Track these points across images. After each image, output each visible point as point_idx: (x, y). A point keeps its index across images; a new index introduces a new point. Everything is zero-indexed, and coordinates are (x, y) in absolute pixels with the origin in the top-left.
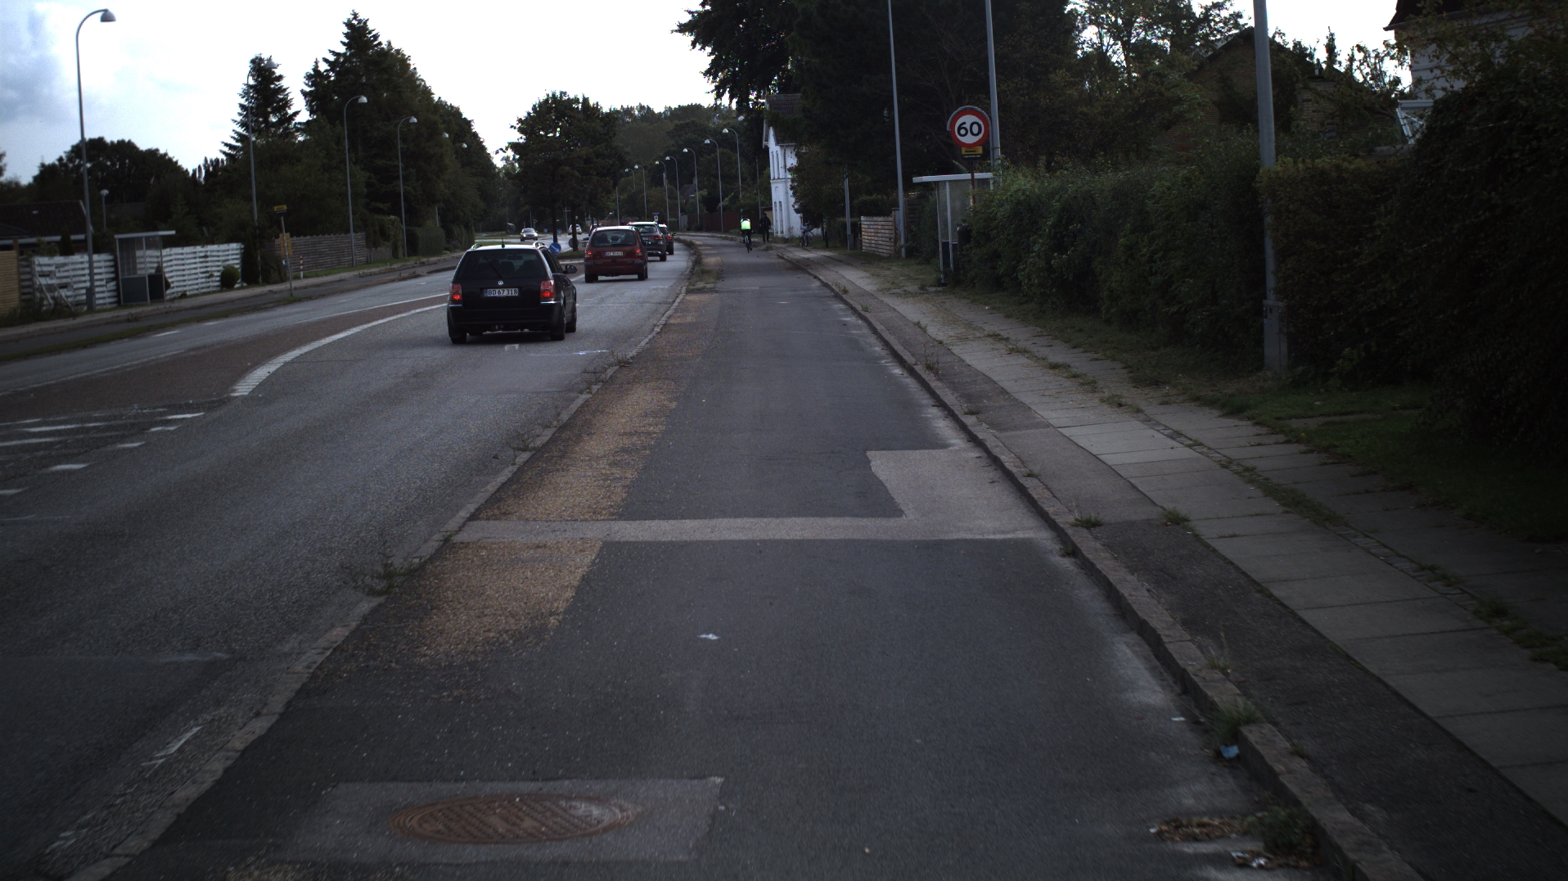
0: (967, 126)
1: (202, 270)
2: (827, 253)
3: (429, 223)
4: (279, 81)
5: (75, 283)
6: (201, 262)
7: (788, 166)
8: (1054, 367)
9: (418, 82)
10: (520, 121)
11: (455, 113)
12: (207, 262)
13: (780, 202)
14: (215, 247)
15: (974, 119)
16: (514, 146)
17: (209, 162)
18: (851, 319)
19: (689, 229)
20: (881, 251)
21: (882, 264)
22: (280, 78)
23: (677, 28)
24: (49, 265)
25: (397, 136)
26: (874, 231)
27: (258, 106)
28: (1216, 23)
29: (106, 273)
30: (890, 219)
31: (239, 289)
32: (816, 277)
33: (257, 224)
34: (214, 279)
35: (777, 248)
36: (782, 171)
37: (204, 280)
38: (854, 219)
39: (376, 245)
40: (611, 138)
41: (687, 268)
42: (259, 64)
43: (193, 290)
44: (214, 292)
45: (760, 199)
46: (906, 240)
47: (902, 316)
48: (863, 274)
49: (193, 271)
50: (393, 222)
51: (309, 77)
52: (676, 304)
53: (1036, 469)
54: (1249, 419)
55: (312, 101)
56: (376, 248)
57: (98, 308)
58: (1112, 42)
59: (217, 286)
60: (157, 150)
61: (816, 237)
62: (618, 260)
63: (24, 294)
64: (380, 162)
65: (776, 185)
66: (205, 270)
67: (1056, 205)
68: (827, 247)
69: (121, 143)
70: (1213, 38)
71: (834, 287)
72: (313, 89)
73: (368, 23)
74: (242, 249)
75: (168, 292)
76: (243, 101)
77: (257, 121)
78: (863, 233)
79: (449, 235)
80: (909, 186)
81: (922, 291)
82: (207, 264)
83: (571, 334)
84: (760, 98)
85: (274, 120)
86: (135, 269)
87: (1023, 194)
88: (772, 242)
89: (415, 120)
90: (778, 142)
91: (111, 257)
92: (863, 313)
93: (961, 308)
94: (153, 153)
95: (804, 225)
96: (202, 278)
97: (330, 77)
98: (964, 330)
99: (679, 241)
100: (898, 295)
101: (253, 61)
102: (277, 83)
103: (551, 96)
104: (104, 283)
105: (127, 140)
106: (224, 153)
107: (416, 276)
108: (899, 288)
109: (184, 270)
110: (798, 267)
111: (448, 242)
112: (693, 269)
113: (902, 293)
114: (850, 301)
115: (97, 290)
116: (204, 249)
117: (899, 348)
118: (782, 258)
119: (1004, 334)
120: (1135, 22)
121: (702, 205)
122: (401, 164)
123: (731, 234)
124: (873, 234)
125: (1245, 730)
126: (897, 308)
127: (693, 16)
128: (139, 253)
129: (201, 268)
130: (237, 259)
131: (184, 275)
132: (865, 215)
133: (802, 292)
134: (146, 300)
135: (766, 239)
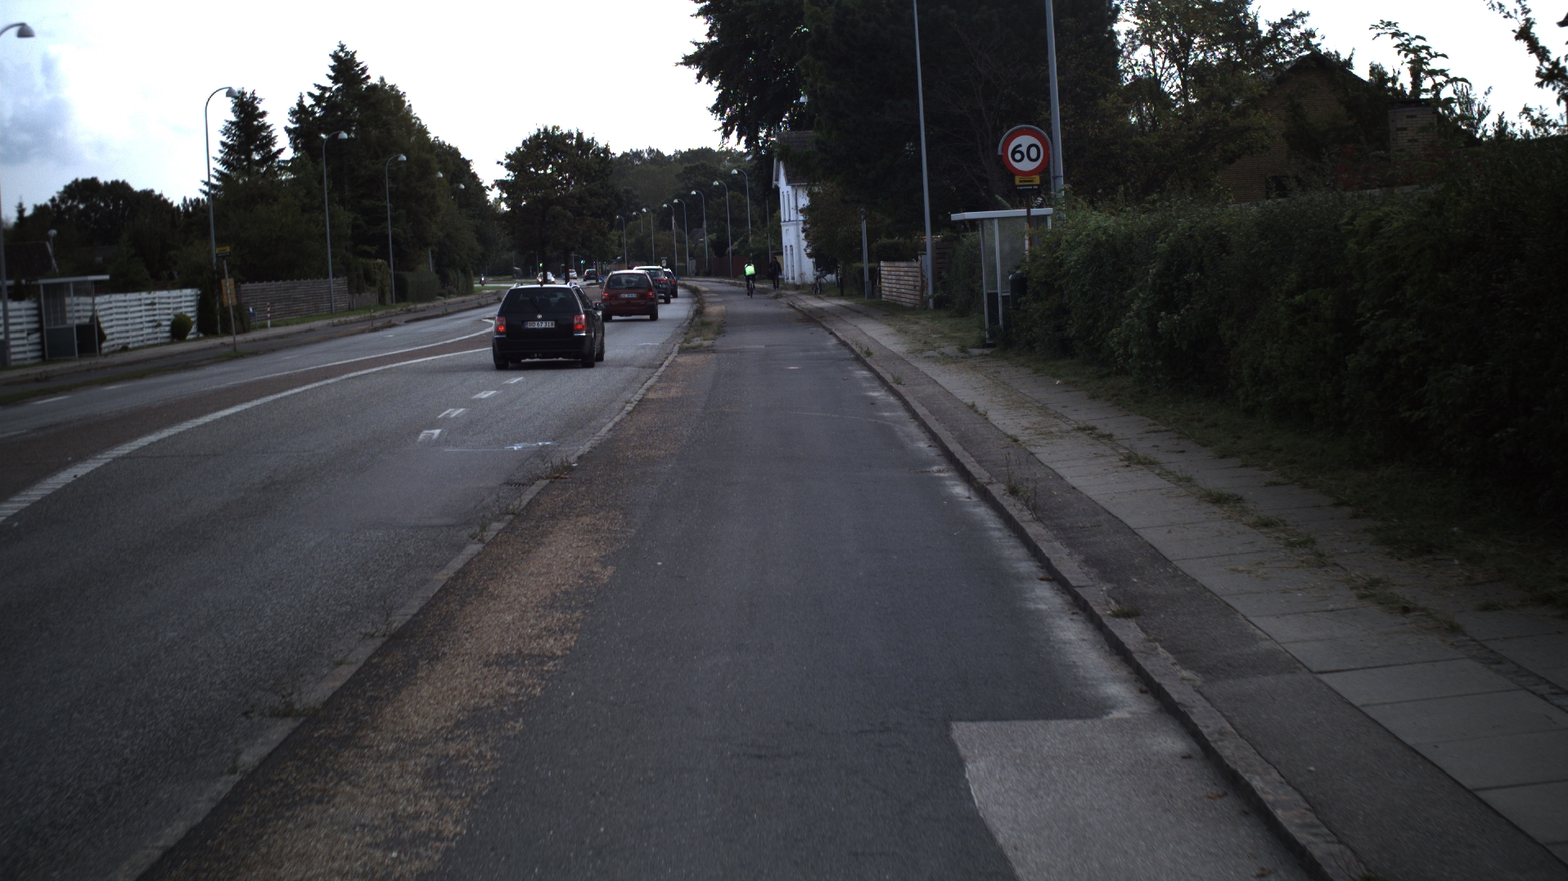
0: (1024, 149)
1: (148, 319)
2: (843, 302)
3: (421, 267)
4: (262, 117)
6: (147, 310)
7: (800, 206)
9: (414, 121)
10: (508, 156)
11: (453, 153)
12: (154, 310)
13: (791, 246)
14: (164, 293)
15: (1033, 140)
17: (188, 202)
18: (878, 394)
19: (697, 275)
20: (903, 300)
21: (907, 316)
22: (264, 114)
23: (682, 61)
25: (385, 175)
26: (895, 278)
27: (240, 144)
28: (1286, 43)
29: (28, 323)
30: (915, 264)
31: (192, 340)
32: (831, 333)
34: (162, 329)
35: (788, 296)
36: (793, 212)
37: (150, 330)
38: (872, 265)
39: (360, 290)
40: (607, 175)
41: (687, 319)
42: (242, 99)
43: (138, 342)
44: (161, 344)
45: (770, 242)
46: (935, 290)
47: (948, 392)
48: (889, 330)
49: (138, 320)
50: (381, 266)
51: (293, 113)
52: (662, 368)
55: (296, 139)
56: (360, 294)
57: (13, 364)
58: (1167, 64)
59: (166, 337)
60: (152, 191)
61: (830, 284)
62: (632, 301)
64: (367, 203)
65: (787, 228)
66: (152, 318)
68: (842, 295)
69: (115, 184)
70: (1281, 60)
71: (854, 347)
72: (297, 126)
73: (356, 56)
74: (198, 295)
75: (104, 345)
76: (224, 139)
77: (239, 159)
78: (883, 280)
79: (444, 279)
80: (940, 225)
81: (963, 354)
82: (155, 312)
83: (600, 363)
84: (771, 136)
85: (257, 157)
86: (64, 319)
88: (782, 289)
89: (405, 158)
90: (789, 182)
91: (34, 305)
92: (894, 385)
94: (148, 195)
95: (817, 271)
96: (149, 327)
97: (316, 113)
98: (1040, 418)
99: (684, 286)
100: (936, 360)
101: (235, 96)
102: (260, 120)
103: (542, 130)
104: (25, 335)
105: (121, 181)
106: (204, 192)
107: (391, 326)
108: (934, 349)
109: (126, 319)
110: (811, 318)
111: (443, 287)
112: (692, 320)
113: (939, 356)
114: (876, 368)
115: (12, 343)
116: (151, 296)
118: (793, 307)
119: (1102, 428)
120: (1194, 41)
121: (711, 249)
122: (389, 205)
124: (894, 281)
126: (939, 380)
127: (699, 48)
128: (68, 300)
129: (146, 316)
130: (192, 306)
131: (127, 325)
132: (885, 260)
133: (816, 353)
134: (74, 354)
135: (776, 286)
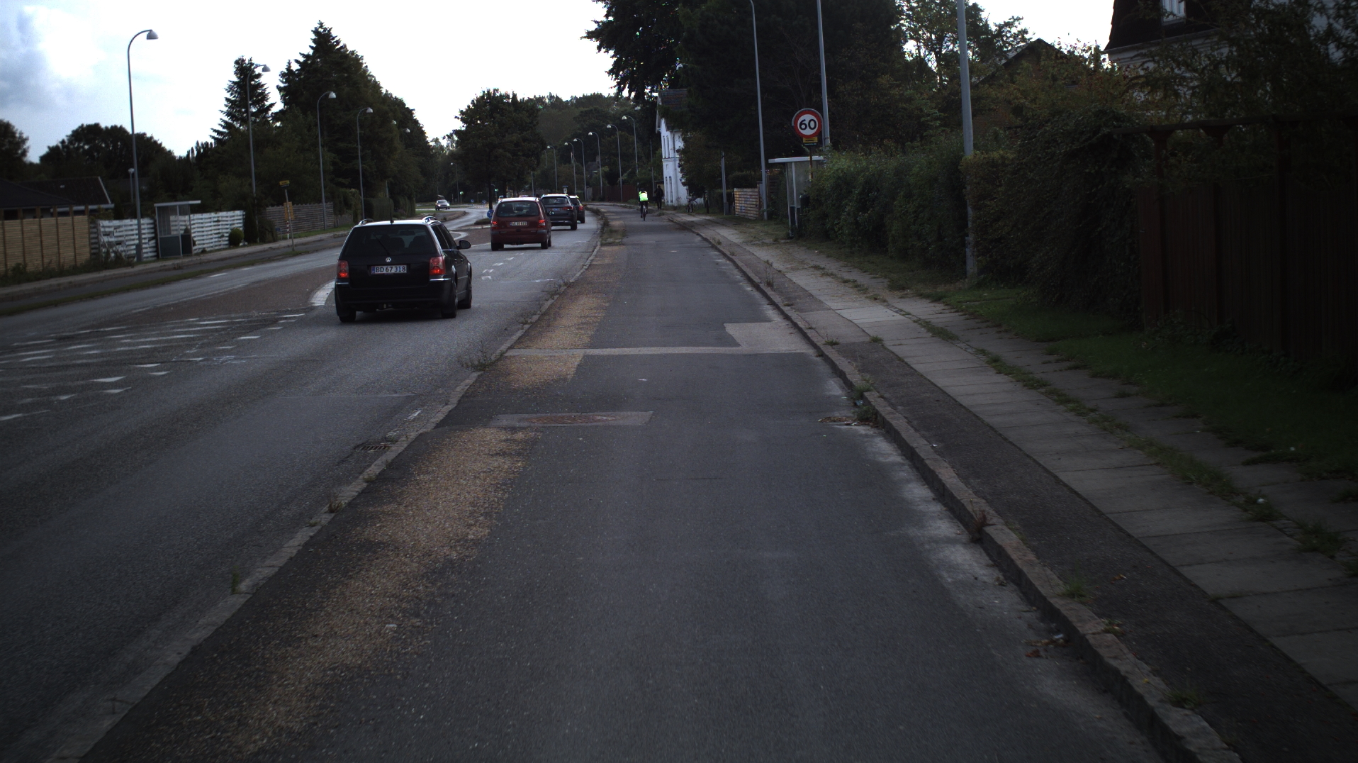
0: (807, 122)
1: (216, 232)
2: (708, 218)
3: (381, 195)
4: (257, 78)
5: (127, 241)
6: (215, 226)
7: (677, 148)
8: (846, 282)
9: (369, 78)
10: (462, 112)
12: (219, 225)
13: (670, 177)
14: (224, 214)
15: (812, 117)
16: (457, 132)
17: (200, 145)
18: (722, 260)
19: (593, 200)
20: (749, 214)
21: (748, 224)
22: (259, 76)
23: (585, 35)
24: (109, 227)
25: (357, 124)
26: (744, 199)
27: (241, 99)
29: (149, 233)
30: (756, 190)
31: (242, 247)
32: (698, 234)
33: (255, 195)
34: (224, 239)
35: (668, 214)
36: (671, 152)
37: (216, 240)
38: (729, 191)
39: (341, 213)
40: (534, 126)
41: (598, 229)
42: (242, 65)
43: (211, 247)
44: (224, 249)
45: (653, 174)
46: (768, 206)
47: (758, 257)
48: (735, 232)
49: (210, 233)
50: (354, 194)
51: (283, 75)
52: (595, 253)
53: (814, 326)
54: (944, 303)
55: (286, 95)
56: (341, 215)
57: (145, 260)
58: (927, 53)
59: (226, 245)
61: (700, 206)
62: (522, 230)
63: (92, 249)
64: (342, 145)
65: (667, 163)
66: (218, 231)
67: (861, 179)
68: (707, 213)
69: (114, 128)
71: (711, 241)
72: (287, 85)
73: (332, 31)
74: (243, 215)
75: (194, 248)
76: (228, 95)
77: (240, 111)
78: (736, 201)
79: (397, 204)
80: (769, 166)
81: (775, 242)
82: (219, 227)
84: (654, 92)
85: (254, 110)
86: (169, 231)
87: (842, 171)
88: (663, 209)
89: (371, 111)
90: (668, 129)
91: (151, 221)
92: (731, 256)
93: (800, 253)
95: (690, 196)
96: (216, 238)
97: (302, 75)
98: (797, 264)
99: (588, 209)
100: (758, 245)
101: (237, 62)
103: (486, 92)
104: (147, 241)
105: (119, 126)
106: (213, 137)
108: (759, 240)
109: (203, 232)
110: (684, 227)
111: (396, 210)
112: (603, 229)
113: (761, 243)
114: (722, 249)
115: (144, 246)
116: (216, 215)
117: (752, 275)
118: (672, 221)
119: (822, 266)
120: (946, 36)
121: (604, 179)
122: (359, 147)
123: (629, 203)
124: (743, 202)
125: (866, 394)
126: (755, 253)
127: (598, 25)
128: (172, 218)
129: (215, 230)
130: (240, 223)
131: (203, 236)
132: (738, 187)
133: (689, 245)
134: (180, 254)
135: (660, 207)
